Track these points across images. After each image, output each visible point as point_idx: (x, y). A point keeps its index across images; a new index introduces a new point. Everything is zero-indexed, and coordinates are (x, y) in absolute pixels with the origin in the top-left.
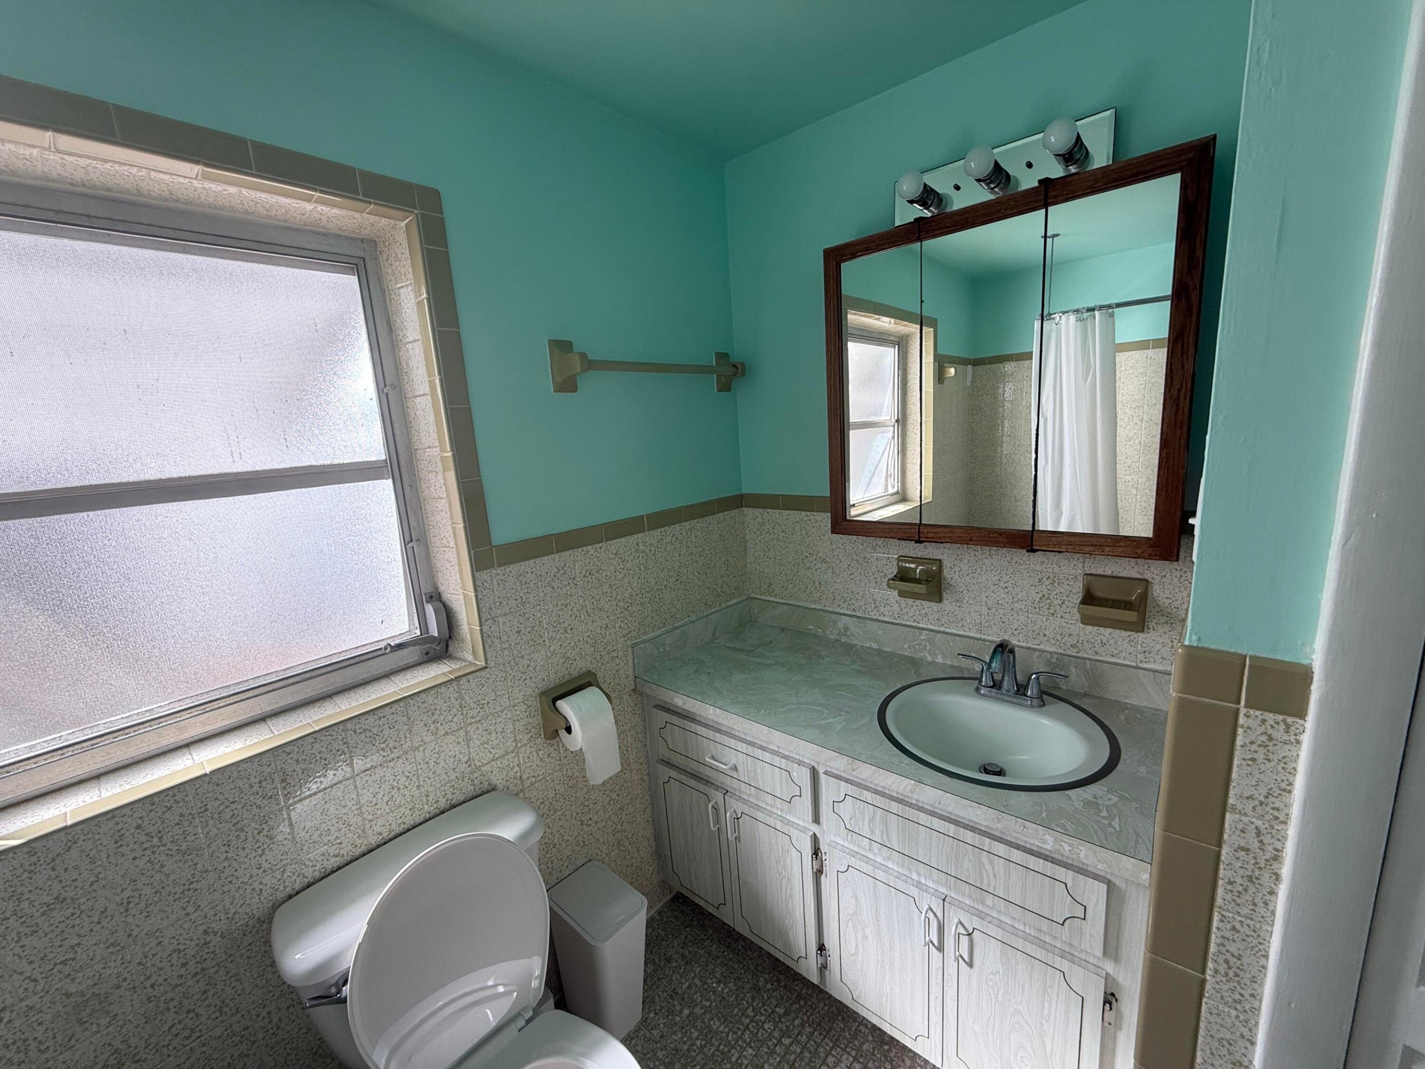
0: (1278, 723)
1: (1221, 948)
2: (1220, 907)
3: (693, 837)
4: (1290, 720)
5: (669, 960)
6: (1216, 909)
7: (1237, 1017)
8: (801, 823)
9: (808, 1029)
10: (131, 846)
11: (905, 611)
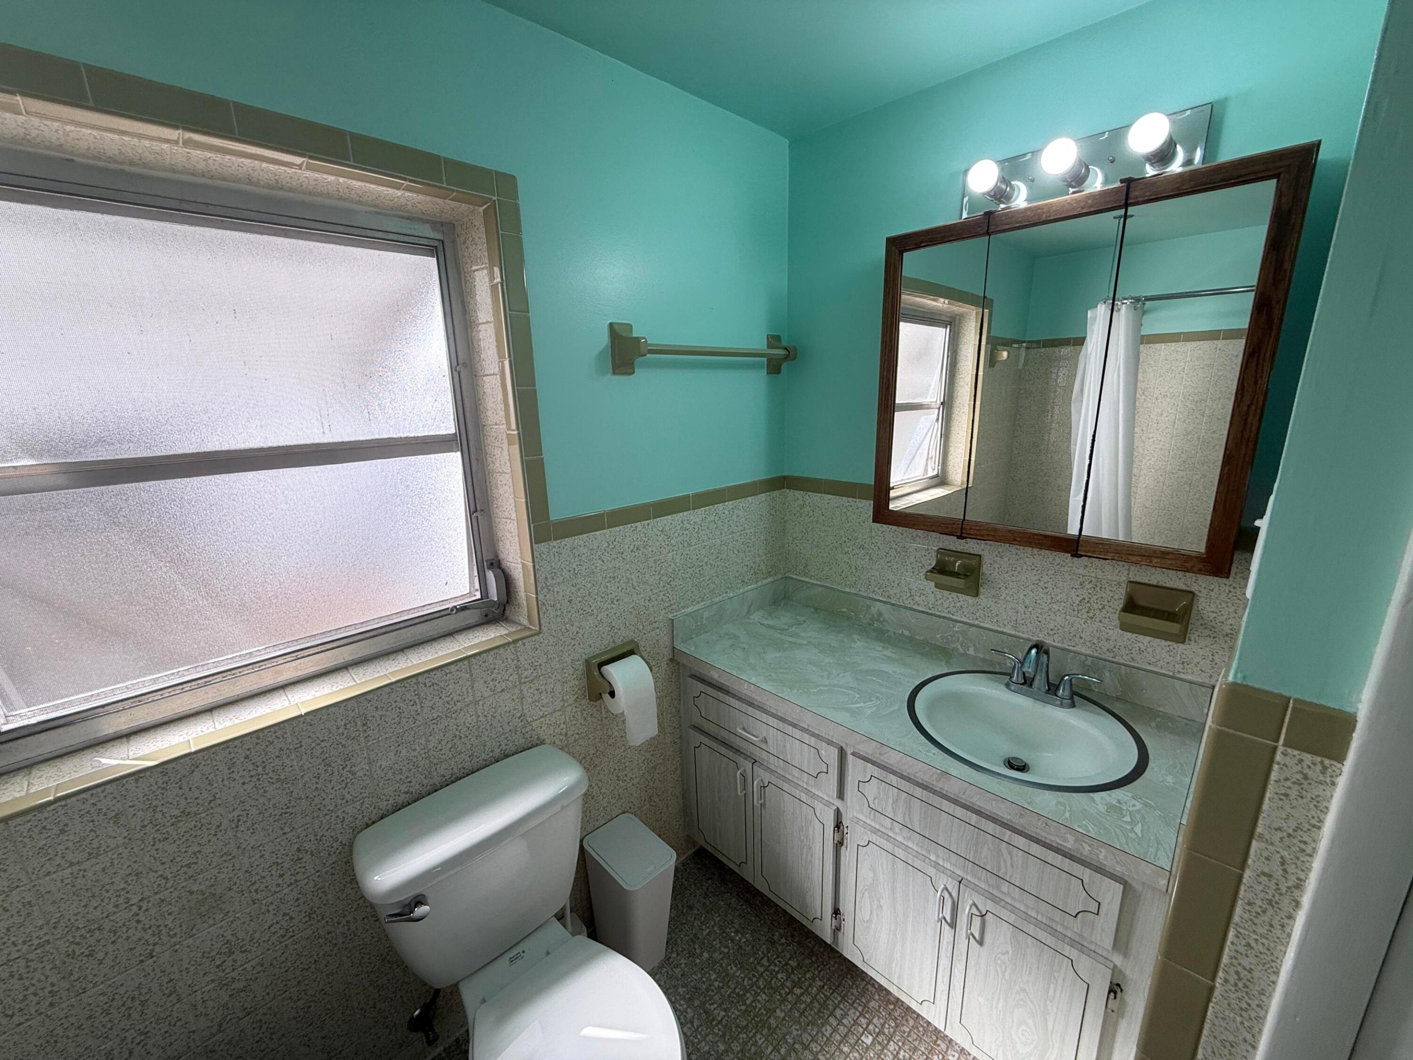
0: (1315, 764)
1: (1234, 960)
2: (1237, 925)
3: (720, 799)
4: (1327, 762)
5: (691, 908)
6: (1232, 925)
7: (1242, 1023)
8: (825, 798)
9: (820, 983)
10: (241, 773)
11: (940, 602)
